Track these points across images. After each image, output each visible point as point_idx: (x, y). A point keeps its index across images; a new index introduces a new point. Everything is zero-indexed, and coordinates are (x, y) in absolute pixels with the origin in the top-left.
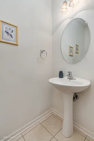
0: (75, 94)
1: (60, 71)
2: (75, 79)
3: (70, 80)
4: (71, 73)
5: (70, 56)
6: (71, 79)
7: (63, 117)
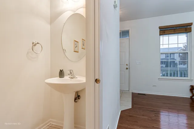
0: (77, 92)
1: (60, 70)
2: (77, 78)
3: (71, 79)
4: (73, 71)
5: (75, 51)
6: (73, 78)
7: (63, 124)
